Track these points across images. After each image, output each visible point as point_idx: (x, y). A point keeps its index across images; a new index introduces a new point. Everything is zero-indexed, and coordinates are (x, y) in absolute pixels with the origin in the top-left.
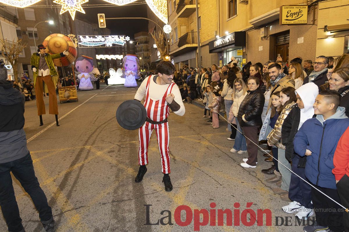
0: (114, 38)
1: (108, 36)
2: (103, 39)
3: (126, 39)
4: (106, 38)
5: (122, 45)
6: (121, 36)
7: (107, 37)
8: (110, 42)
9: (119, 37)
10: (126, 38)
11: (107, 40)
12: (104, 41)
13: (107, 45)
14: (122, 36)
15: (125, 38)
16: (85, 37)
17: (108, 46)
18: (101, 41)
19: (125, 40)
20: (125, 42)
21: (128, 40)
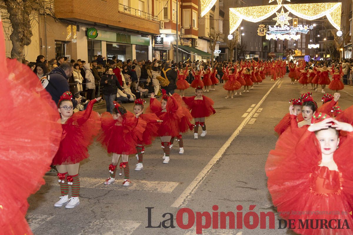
0: (298, 27)
2: (288, 28)
3: (310, 28)
4: (291, 27)
5: (305, 33)
6: (305, 25)
8: (294, 30)
9: (303, 26)
11: (292, 29)
12: (289, 30)
14: (307, 25)
15: (308, 27)
16: (273, 26)
18: (286, 30)
19: (308, 28)
20: (309, 31)
21: (311, 29)
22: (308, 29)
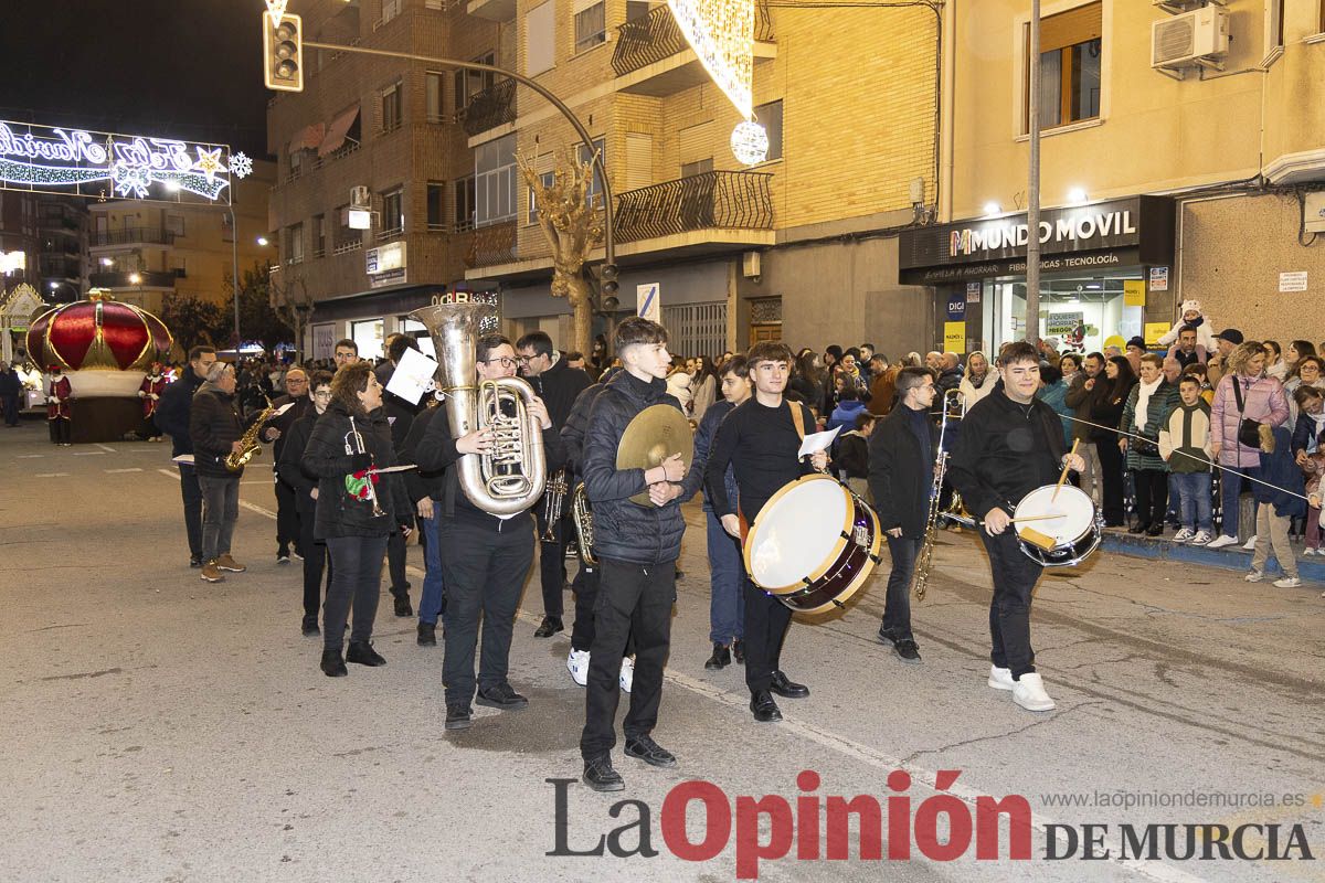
0: (163, 151)
1: (130, 141)
2: (97, 154)
3: (233, 168)
4: (116, 145)
5: (209, 196)
6: (206, 148)
7: (126, 147)
8: (137, 171)
9: (191, 149)
10: (232, 159)
11: (122, 163)
13: (117, 189)
14: (213, 149)
15: (224, 161)
17: (124, 194)
19: (224, 170)
20: (227, 183)
21: (241, 175)
22: (224, 176)
